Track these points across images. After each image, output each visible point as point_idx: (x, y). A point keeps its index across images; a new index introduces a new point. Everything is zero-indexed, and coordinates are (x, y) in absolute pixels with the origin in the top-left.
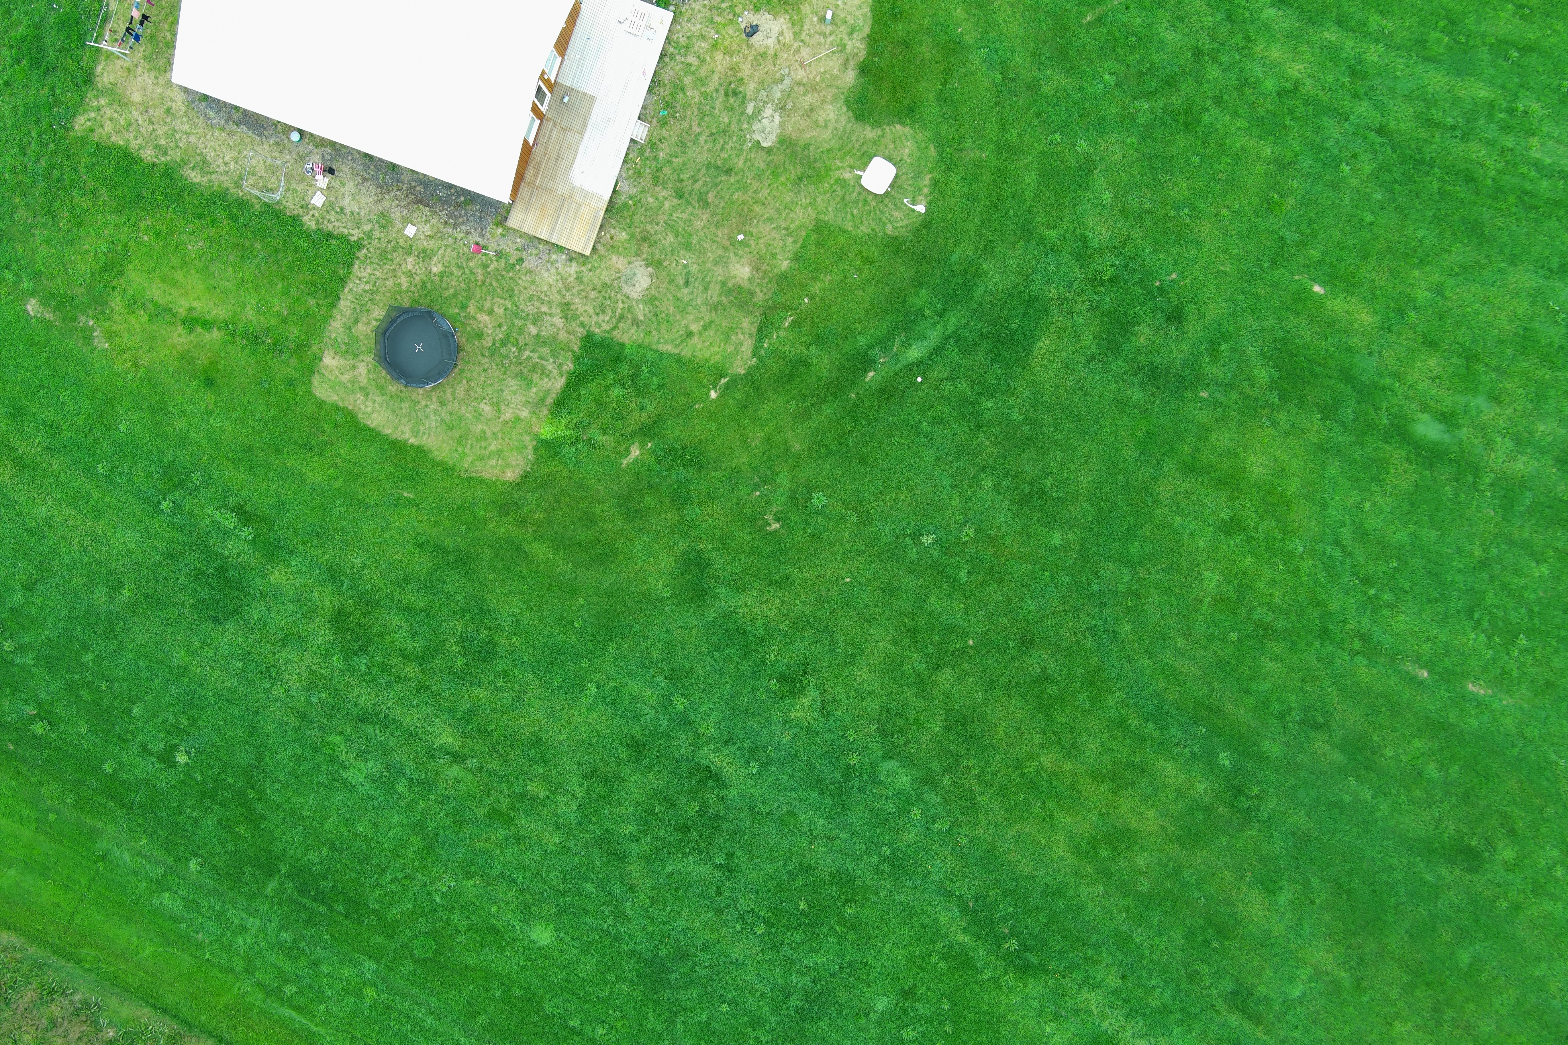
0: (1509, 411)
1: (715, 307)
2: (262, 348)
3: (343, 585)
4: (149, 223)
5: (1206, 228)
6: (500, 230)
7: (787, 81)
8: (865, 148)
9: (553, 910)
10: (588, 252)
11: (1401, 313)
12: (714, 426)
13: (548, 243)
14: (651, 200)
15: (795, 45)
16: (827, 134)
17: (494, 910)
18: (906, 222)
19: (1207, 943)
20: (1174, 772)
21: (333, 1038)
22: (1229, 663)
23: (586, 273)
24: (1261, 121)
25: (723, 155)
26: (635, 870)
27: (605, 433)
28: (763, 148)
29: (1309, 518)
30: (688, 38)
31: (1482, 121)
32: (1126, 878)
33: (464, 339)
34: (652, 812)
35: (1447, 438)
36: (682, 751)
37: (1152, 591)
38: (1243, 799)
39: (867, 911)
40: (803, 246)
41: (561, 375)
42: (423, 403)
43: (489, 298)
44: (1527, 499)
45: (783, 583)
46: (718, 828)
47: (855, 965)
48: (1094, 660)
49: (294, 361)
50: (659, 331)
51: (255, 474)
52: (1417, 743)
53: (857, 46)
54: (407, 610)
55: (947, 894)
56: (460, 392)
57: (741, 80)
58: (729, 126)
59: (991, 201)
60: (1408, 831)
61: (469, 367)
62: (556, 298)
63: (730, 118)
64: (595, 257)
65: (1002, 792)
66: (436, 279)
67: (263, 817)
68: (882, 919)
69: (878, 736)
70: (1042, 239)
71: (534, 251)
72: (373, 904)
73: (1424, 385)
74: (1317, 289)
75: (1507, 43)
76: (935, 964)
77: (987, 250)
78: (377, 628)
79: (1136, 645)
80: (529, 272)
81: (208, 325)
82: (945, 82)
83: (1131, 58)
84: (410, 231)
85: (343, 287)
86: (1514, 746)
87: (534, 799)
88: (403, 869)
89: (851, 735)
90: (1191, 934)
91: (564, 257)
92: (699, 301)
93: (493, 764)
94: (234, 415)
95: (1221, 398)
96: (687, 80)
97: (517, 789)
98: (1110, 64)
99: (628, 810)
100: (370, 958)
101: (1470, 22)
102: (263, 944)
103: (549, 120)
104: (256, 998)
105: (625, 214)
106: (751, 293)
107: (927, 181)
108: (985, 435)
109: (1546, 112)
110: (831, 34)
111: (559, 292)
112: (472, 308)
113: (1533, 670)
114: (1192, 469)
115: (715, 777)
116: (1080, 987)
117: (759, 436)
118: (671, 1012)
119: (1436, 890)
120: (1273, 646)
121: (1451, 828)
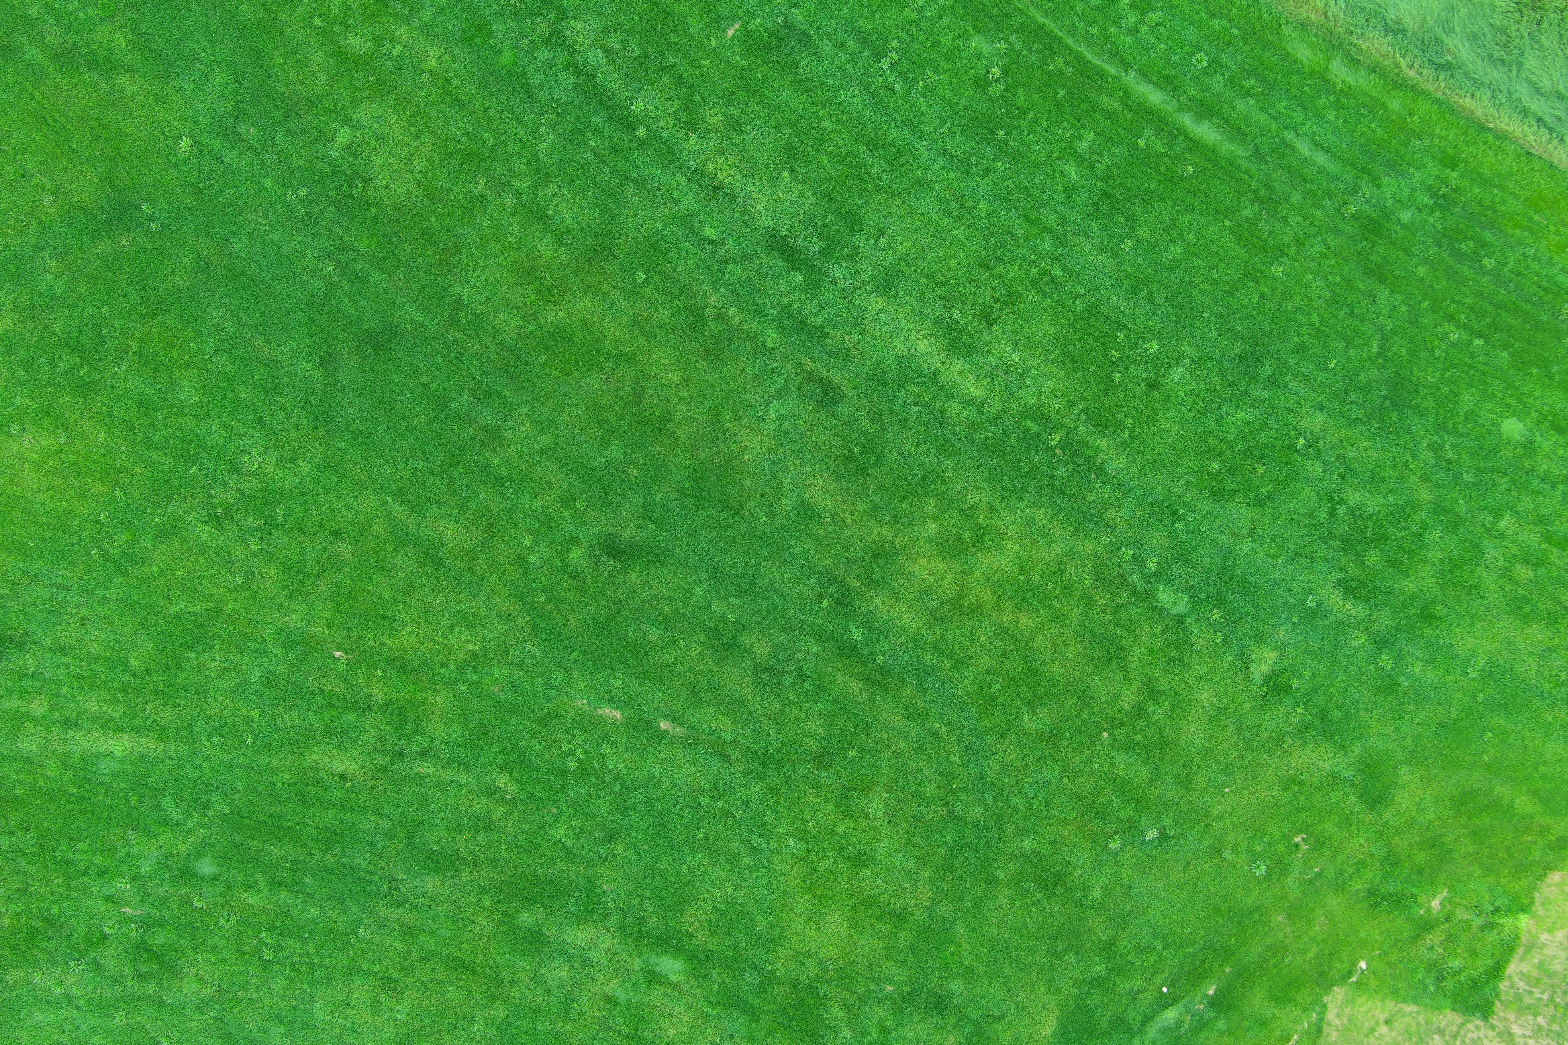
0: (595, 989)
9: (1503, 453)
12: (1361, 935)
19: (864, 451)
20: (903, 618)
22: (856, 728)
26: (1425, 495)
27: (1467, 922)
29: (783, 873)
32: (946, 512)
34: (1411, 554)
35: (653, 959)
36: (1382, 615)
37: (932, 796)
38: (836, 595)
39: (1197, 466)
41: (1510, 977)
44: (573, 904)
45: (1289, 784)
46: (1344, 541)
47: (1206, 411)
48: (987, 723)
50: (1418, 1025)
52: (669, 657)
55: (1119, 486)
60: (675, 572)
65: (1069, 590)
68: (1181, 457)
69: (1191, 638)
73: (679, 1009)
76: (1128, 417)
86: (576, 661)
87: (1527, 562)
89: (1218, 637)
90: (880, 457)
95: (873, 987)
97: (1543, 571)
99: (1434, 555)
108: (1100, 940)
113: (560, 736)
114: (900, 917)
115: (1349, 589)
116: (985, 401)
117: (1318, 928)
118: (1384, 357)
119: (646, 515)
120: (814, 747)
121: (634, 576)
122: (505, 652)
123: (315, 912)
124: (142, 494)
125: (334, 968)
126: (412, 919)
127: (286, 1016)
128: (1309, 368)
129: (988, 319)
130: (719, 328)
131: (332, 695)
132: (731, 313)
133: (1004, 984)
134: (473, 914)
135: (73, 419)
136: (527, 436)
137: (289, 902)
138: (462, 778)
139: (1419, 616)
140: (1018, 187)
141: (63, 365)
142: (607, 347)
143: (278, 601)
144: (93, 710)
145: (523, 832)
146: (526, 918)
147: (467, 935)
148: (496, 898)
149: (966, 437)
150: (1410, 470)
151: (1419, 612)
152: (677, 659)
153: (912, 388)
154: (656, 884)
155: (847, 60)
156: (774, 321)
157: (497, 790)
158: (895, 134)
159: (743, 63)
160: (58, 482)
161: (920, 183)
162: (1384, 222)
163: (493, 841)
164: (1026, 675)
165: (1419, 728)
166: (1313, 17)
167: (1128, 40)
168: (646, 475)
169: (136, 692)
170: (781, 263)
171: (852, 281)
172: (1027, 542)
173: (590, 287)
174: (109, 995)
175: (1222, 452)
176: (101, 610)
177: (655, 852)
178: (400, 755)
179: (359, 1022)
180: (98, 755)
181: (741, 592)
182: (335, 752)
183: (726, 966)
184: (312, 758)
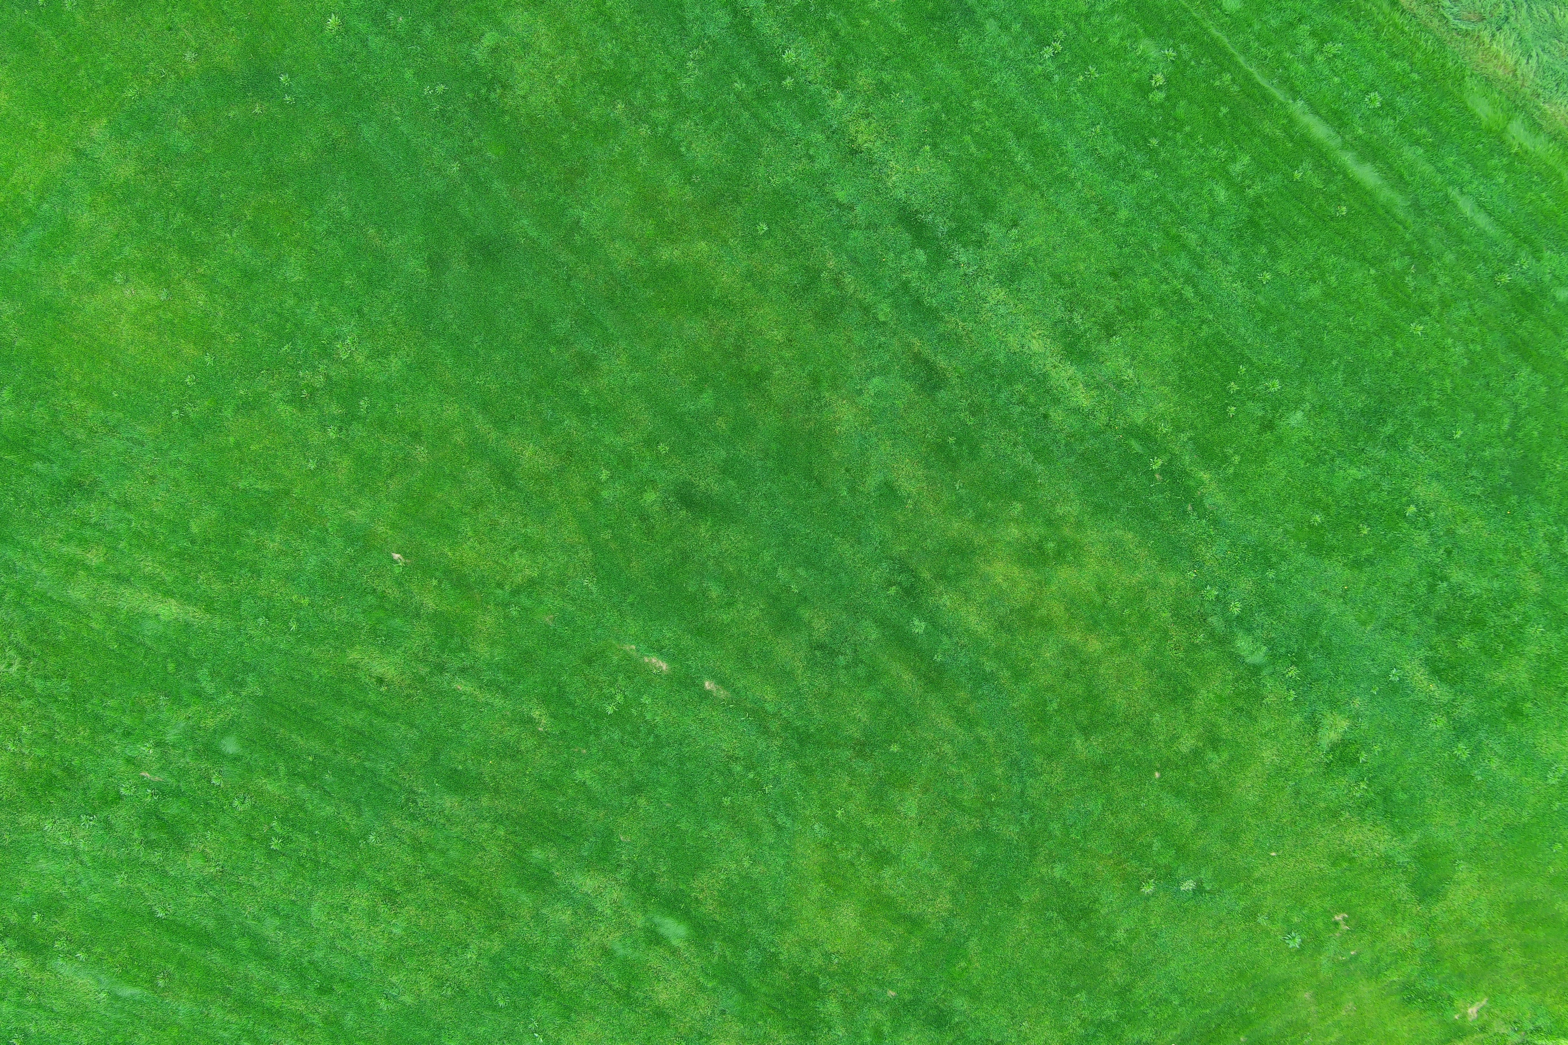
0: (595, 938)
12: (1389, 1028)
19: (959, 443)
20: (970, 620)
22: (901, 722)
26: (1533, 585)
27: (1502, 1036)
29: (803, 856)
32: (1032, 519)
34: (1508, 644)
35: (657, 919)
36: (1468, 702)
37: (969, 805)
38: (905, 584)
39: (1299, 516)
44: (586, 849)
45: (1340, 859)
46: (1439, 619)
47: (1319, 461)
48: (1037, 740)
52: (726, 618)
55: (1214, 522)
69: (1264, 692)
73: (675, 975)
76: (1237, 453)
79: (992, 752)
86: (632, 605)
89: (1291, 696)
90: (974, 451)
95: (875, 988)
99: (1532, 650)
108: (1116, 984)
113: (603, 678)
114: (914, 922)
115: (1436, 670)
116: (1092, 412)
117: (1344, 1013)
118: (1514, 437)
119: (726, 470)
120: (856, 735)
121: (703, 530)
122: (562, 584)
123: (329, 810)
124: (230, 363)
125: (339, 870)
126: (423, 834)
127: (283, 909)
128: (1433, 434)
129: (1109, 329)
130: (833, 293)
131: (383, 597)
132: (847, 281)
133: (1009, 1010)
134: (486, 841)
135: (177, 277)
136: (621, 371)
137: (306, 796)
138: (498, 702)
139: (1505, 710)
140: (1162, 199)
141: (177, 222)
142: (716, 293)
143: (346, 493)
144: (146, 570)
145: (549, 767)
146: (537, 854)
147: (476, 861)
148: (511, 829)
149: (1066, 445)
150: (1521, 558)
151: (1505, 705)
152: (732, 621)
153: (1019, 387)
154: (673, 844)
155: (1009, 42)
156: (889, 295)
157: (531, 720)
158: (1045, 126)
159: (903, 29)
160: (152, 338)
161: (1063, 179)
162: (1537, 297)
163: (518, 771)
164: (1086, 700)
165: (1486, 826)
166: (1500, 72)
167: (1301, 68)
168: (733, 430)
169: (192, 559)
170: (907, 237)
171: (976, 267)
172: (1110, 564)
173: (710, 230)
174: (114, 855)
175: (1328, 506)
176: (172, 472)
177: (677, 811)
178: (441, 668)
179: (354, 928)
180: (144, 616)
181: (808, 563)
182: (376, 654)
183: (729, 940)
184: (354, 655)
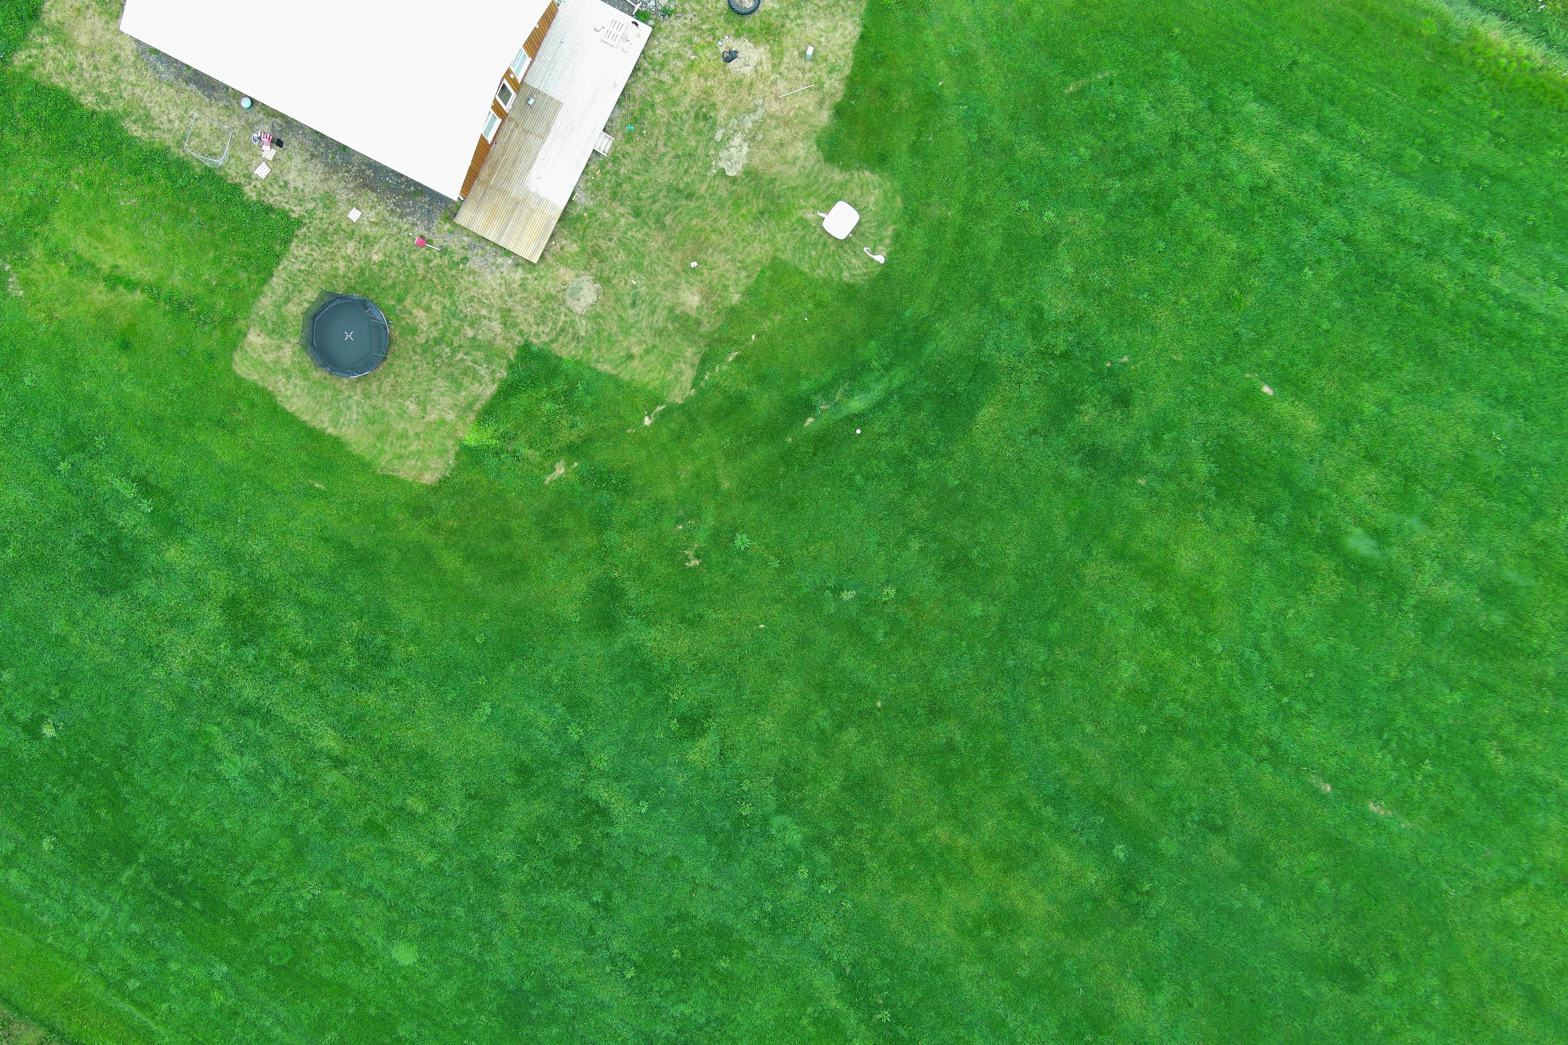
0: (1441, 535)
1: (660, 333)
2: (185, 316)
3: (240, 571)
4: (82, 172)
5: (1163, 315)
6: (447, 226)
7: (760, 111)
8: (831, 190)
9: (419, 931)
10: (535, 260)
11: (1346, 424)
12: (644, 453)
13: (495, 245)
14: (606, 215)
15: (773, 77)
16: (794, 171)
17: (358, 923)
18: (863, 270)
19: (1081, 1035)
20: (1068, 858)
21: (172, 1039)
22: (1136, 756)
23: (531, 281)
24: (1230, 214)
25: (686, 179)
26: (508, 899)
27: (531, 447)
28: (727, 177)
29: (1232, 618)
30: (664, 55)
31: (1447, 244)
32: (1007, 960)
33: (397, 333)
34: (533, 841)
35: (1377, 554)
36: (571, 782)
37: (1067, 673)
38: (1133, 894)
39: (741, 966)
40: (756, 282)
41: (493, 381)
42: (347, 393)
43: (428, 294)
44: (1449, 625)
45: (695, 622)
46: (600, 865)
47: (722, 1021)
48: (1000, 737)
49: (217, 333)
50: (599, 349)
51: (162, 445)
52: (1312, 857)
53: (835, 85)
54: (304, 605)
55: (825, 958)
56: (387, 387)
57: (713, 105)
58: (695, 150)
59: (952, 261)
60: (1293, 944)
61: (400, 361)
62: (497, 303)
63: (698, 142)
64: (542, 266)
65: (893, 860)
66: (376, 268)
67: (127, 802)
68: (755, 976)
69: (774, 789)
70: (998, 304)
71: (480, 252)
72: (231, 904)
73: (1360, 499)
74: (1266, 389)
75: (1479, 168)
76: (804, 1028)
77: (942, 310)
78: (270, 620)
79: (1044, 726)
80: (473, 272)
81: (131, 286)
82: (919, 135)
83: (1108, 134)
84: (354, 215)
85: (278, 264)
86: (1407, 870)
87: (413, 814)
88: (267, 871)
89: (746, 785)
90: (1065, 1025)
91: (510, 261)
92: (644, 324)
93: (374, 774)
94: (149, 381)
95: (1158, 487)
96: (658, 98)
97: (396, 802)
98: (1087, 138)
99: (508, 836)
100: (222, 959)
101: (1447, 143)
102: (110, 933)
103: (511, 120)
104: (97, 990)
105: (579, 226)
106: (698, 323)
107: (889, 231)
108: (918, 495)
109: (1510, 242)
110: (810, 71)
111: (501, 297)
112: (408, 302)
113: (1435, 797)
114: (1121, 556)
115: (602, 812)
117: (689, 469)
119: (1313, 1007)
120: (1181, 742)
121: (1336, 946)
122: (1475, 889)
134: (1551, 634)
138: (1539, 771)
139: (533, 775)
145: (1487, 706)
146: (1498, 618)
148: (1524, 644)
150: (519, 928)
151: (533, 780)
152: (1306, 856)
154: (1363, 631)
157: (1506, 752)
164: (951, 779)
165: (550, 658)
172: (929, 916)
177: (1358, 664)
181: (1230, 913)
183: (1305, 535)
